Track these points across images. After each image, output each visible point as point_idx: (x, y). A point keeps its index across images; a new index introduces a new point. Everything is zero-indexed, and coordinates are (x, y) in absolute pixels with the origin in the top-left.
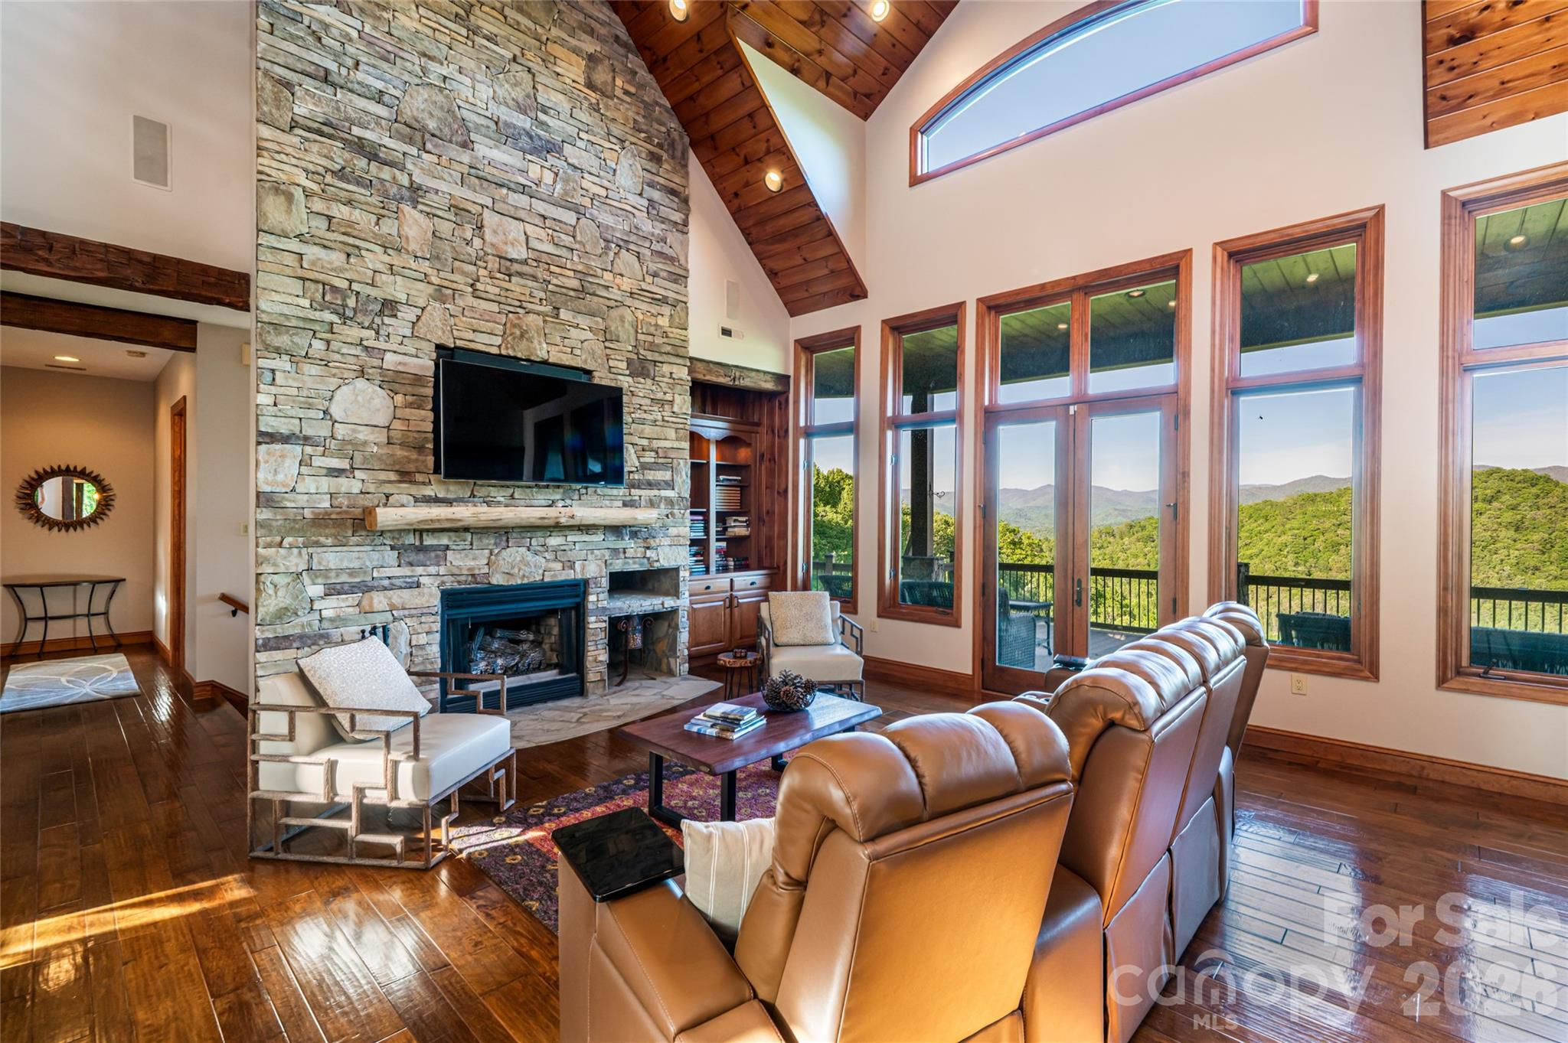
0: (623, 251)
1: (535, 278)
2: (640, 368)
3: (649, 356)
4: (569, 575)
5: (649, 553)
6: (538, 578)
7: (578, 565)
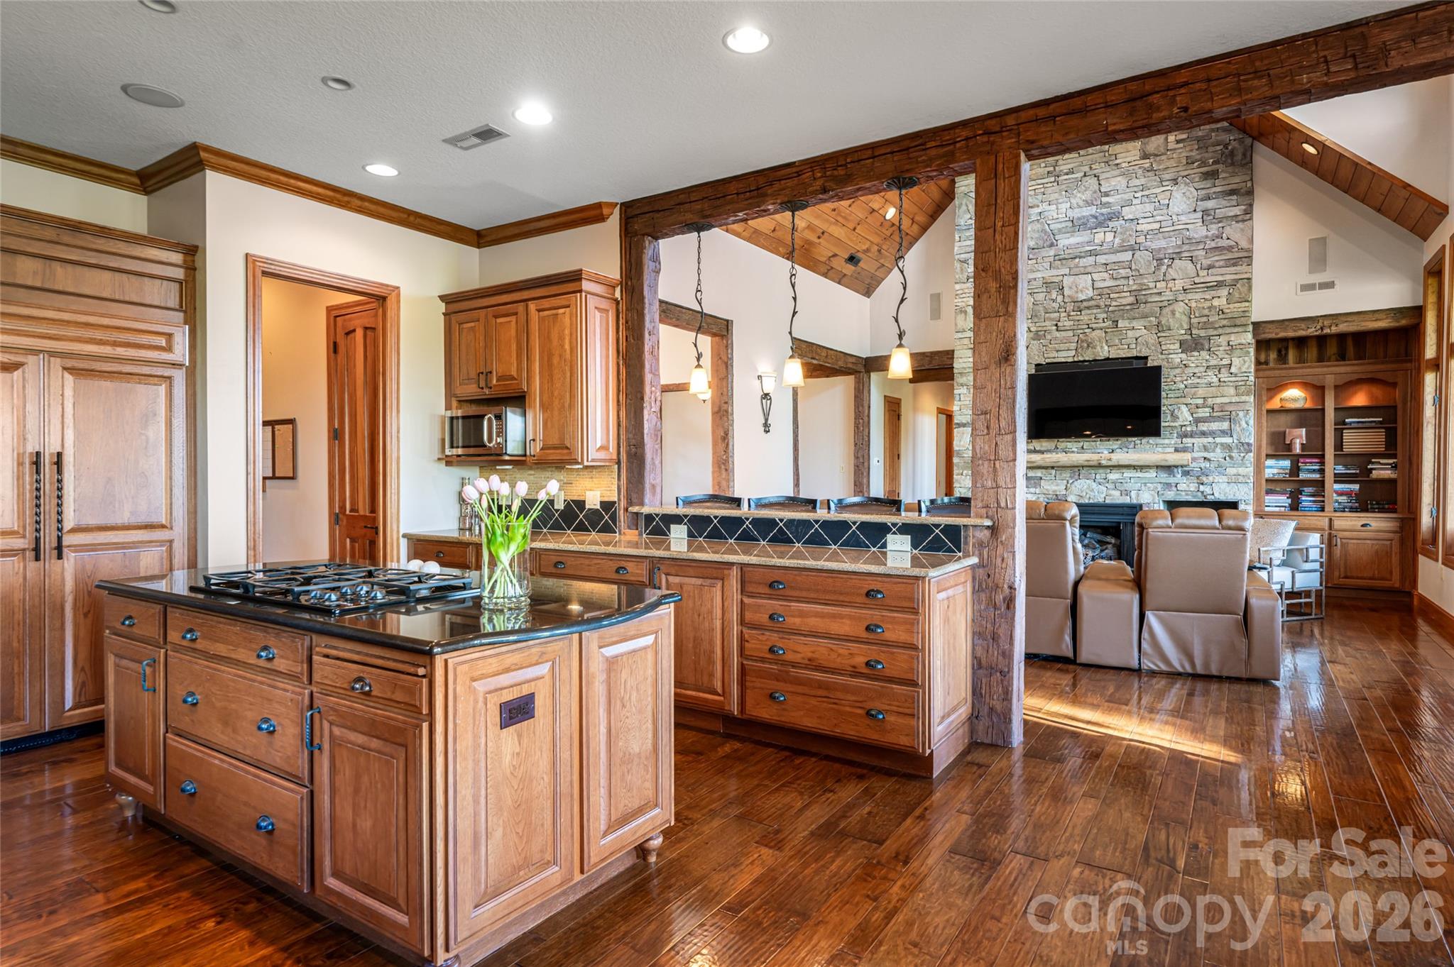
0: (1176, 261)
1: (1098, 307)
2: (1192, 345)
3: (1202, 333)
4: (1126, 500)
5: (1202, 488)
6: (1101, 500)
7: (1133, 494)
